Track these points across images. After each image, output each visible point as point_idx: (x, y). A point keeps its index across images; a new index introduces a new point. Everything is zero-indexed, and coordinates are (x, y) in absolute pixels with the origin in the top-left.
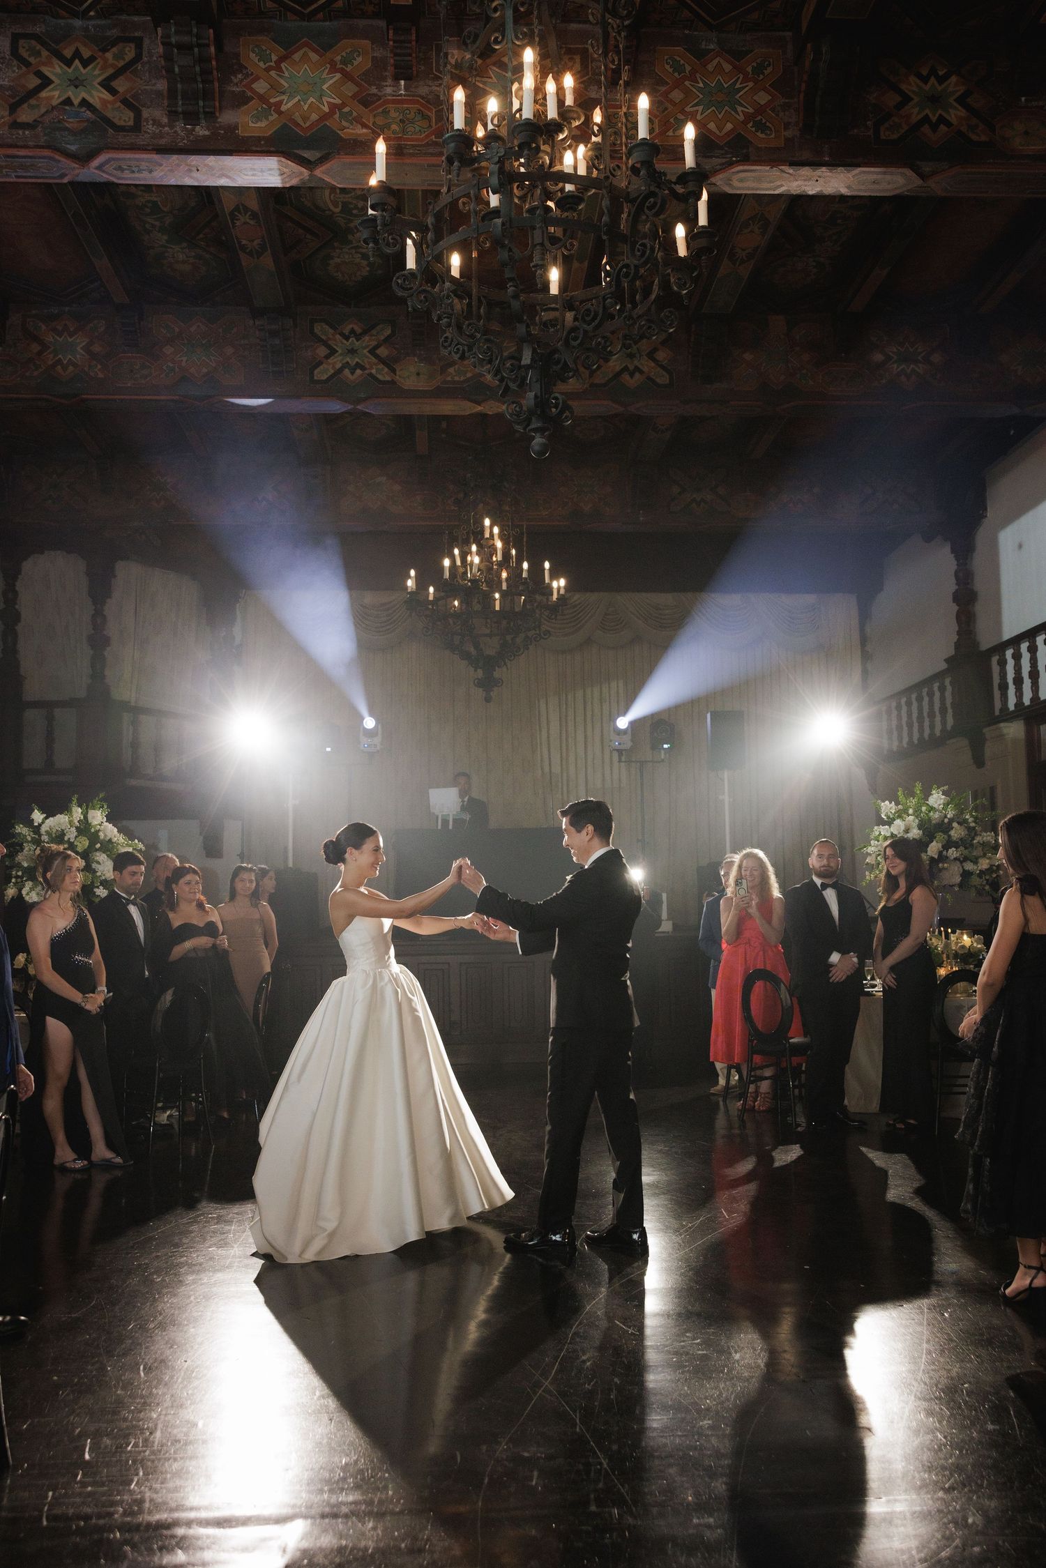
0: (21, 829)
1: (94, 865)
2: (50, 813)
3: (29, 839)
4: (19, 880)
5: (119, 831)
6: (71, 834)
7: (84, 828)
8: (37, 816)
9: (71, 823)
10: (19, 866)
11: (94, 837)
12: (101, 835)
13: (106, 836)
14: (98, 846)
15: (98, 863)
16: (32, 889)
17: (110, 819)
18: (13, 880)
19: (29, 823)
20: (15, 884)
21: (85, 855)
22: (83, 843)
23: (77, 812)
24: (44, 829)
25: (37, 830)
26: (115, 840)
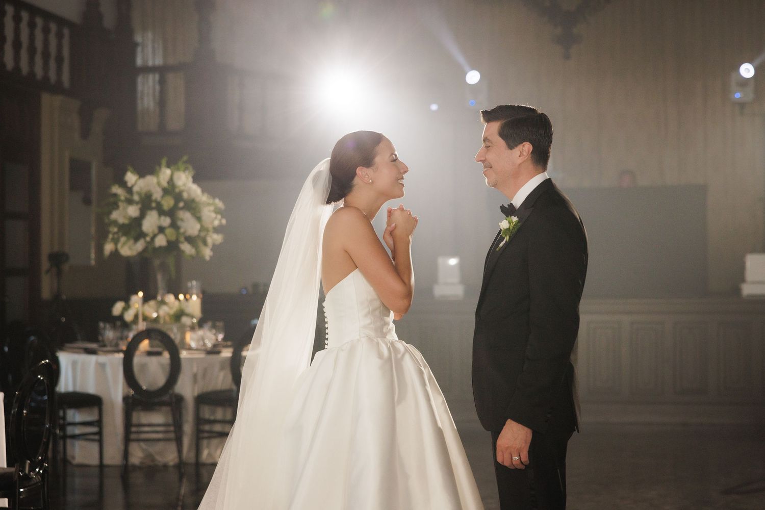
0: (117, 190)
1: (179, 223)
2: (142, 174)
3: (123, 198)
4: (116, 236)
5: (203, 191)
6: (157, 195)
7: (170, 190)
8: (131, 178)
9: (159, 184)
10: (115, 223)
11: (178, 197)
12: (185, 195)
13: (189, 194)
14: (181, 204)
15: (182, 220)
16: (124, 244)
17: (196, 180)
18: (111, 236)
19: (123, 184)
20: (113, 239)
21: (171, 213)
22: (168, 203)
23: (166, 173)
24: (136, 189)
25: (129, 190)
26: (197, 199)
